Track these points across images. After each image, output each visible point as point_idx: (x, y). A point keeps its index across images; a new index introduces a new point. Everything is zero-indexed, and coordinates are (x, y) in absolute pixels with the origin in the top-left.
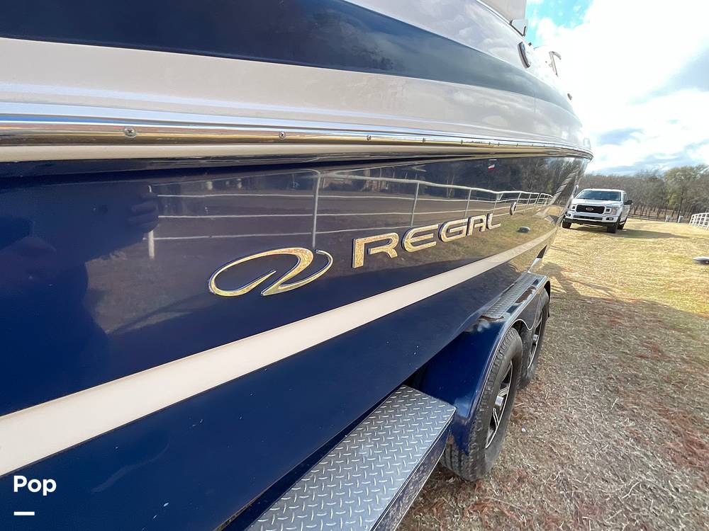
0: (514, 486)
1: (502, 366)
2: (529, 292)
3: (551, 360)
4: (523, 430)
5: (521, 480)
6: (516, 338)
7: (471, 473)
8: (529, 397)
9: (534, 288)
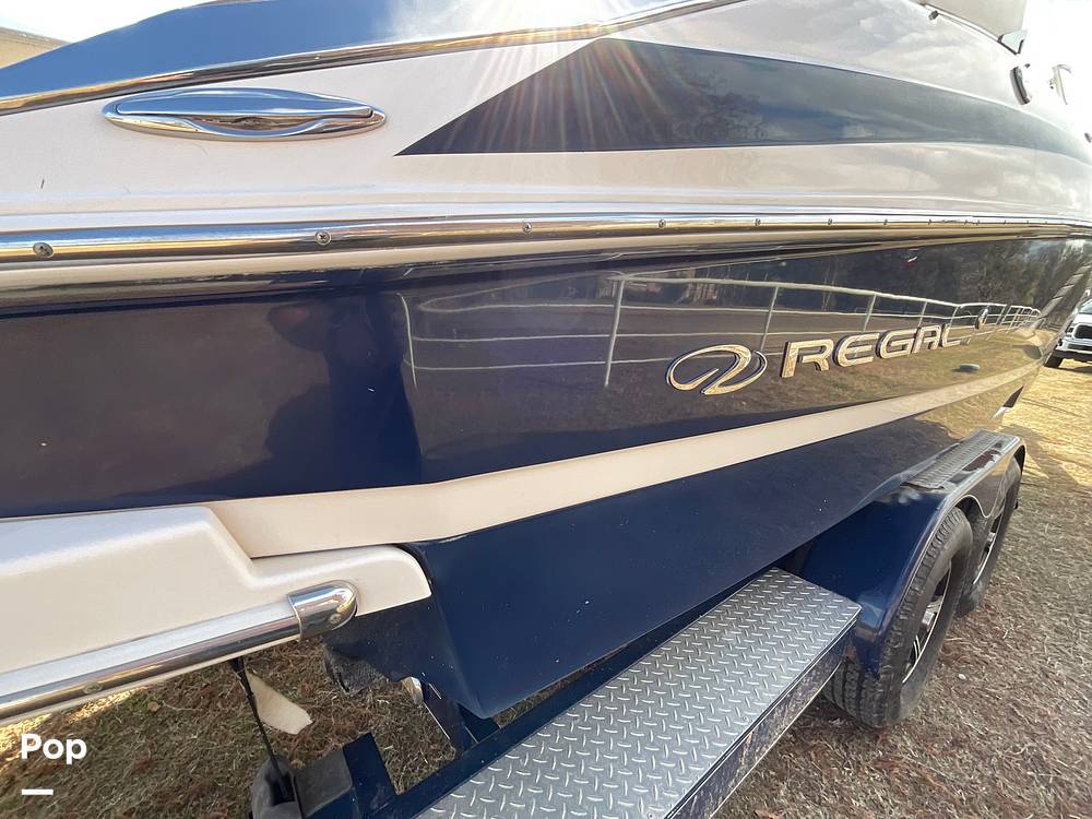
0: (945, 749)
1: (940, 558)
2: (987, 457)
3: (1015, 580)
4: (962, 676)
5: (956, 743)
6: (962, 523)
7: (877, 712)
8: (971, 631)
9: (996, 452)
